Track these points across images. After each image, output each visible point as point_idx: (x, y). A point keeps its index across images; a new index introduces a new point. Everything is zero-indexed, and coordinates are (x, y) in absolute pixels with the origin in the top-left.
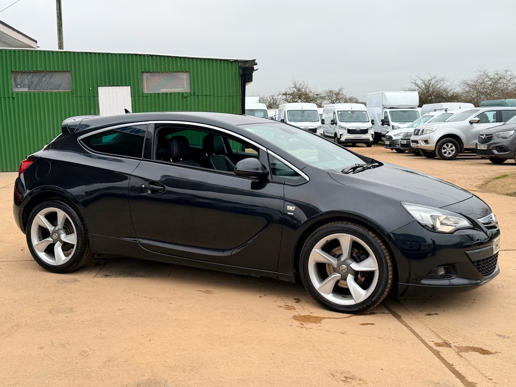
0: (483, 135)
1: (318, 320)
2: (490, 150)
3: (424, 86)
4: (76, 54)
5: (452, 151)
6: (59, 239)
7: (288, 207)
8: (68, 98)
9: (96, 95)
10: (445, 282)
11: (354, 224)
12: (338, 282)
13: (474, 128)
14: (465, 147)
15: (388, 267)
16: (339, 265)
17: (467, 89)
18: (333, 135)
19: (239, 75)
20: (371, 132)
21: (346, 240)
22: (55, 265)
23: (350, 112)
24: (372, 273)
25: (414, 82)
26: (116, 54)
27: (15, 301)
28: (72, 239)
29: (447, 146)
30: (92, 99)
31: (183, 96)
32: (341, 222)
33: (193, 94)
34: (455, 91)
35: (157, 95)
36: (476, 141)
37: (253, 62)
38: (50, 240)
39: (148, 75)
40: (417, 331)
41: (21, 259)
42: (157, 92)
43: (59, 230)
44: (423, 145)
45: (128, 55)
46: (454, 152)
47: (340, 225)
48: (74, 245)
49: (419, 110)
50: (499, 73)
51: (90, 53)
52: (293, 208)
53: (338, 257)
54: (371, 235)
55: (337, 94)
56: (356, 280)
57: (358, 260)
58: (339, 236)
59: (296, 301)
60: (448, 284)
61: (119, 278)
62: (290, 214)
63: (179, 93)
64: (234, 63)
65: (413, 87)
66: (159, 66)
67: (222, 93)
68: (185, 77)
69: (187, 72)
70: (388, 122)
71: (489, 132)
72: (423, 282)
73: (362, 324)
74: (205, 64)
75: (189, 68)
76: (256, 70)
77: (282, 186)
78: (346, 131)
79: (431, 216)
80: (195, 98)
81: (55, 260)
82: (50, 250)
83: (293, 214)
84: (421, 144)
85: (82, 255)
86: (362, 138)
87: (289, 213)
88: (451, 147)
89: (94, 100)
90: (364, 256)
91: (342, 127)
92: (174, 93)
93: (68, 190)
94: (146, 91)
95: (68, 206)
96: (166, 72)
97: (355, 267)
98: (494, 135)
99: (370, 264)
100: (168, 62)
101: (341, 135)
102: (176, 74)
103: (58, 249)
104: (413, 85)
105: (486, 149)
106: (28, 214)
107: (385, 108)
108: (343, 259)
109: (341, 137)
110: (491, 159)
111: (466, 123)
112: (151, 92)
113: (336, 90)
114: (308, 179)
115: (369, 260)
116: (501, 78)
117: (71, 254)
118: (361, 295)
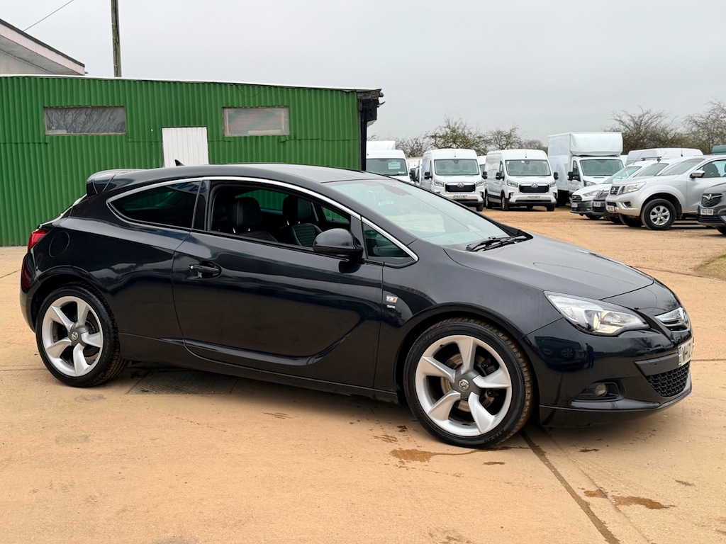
0: (708, 195)
1: (425, 456)
2: (717, 216)
3: (632, 125)
4: (132, 82)
5: (665, 217)
6: (79, 340)
7: (388, 298)
8: (121, 144)
9: (159, 140)
10: (607, 405)
11: (479, 322)
12: (457, 403)
13: (696, 184)
14: (684, 211)
15: (524, 383)
16: (458, 379)
17: (695, 129)
18: (499, 195)
19: (358, 111)
20: (554, 190)
21: (467, 345)
22: (74, 375)
23: (523, 162)
24: (502, 392)
25: (618, 118)
26: (187, 83)
27: (12, 426)
28: (97, 340)
29: (658, 209)
30: (154, 146)
31: (279, 140)
32: (460, 319)
33: (293, 138)
34: (678, 131)
35: (243, 139)
36: (699, 203)
37: (378, 93)
38: (67, 341)
39: (232, 111)
40: (563, 474)
41: (31, 367)
42: (243, 135)
43: (80, 327)
44: (623, 208)
45: (204, 83)
46: (668, 219)
47: (459, 322)
48: (99, 348)
49: (624, 158)
51: (152, 81)
52: (394, 299)
53: (456, 367)
54: (501, 338)
55: (509, 136)
56: (482, 400)
57: (484, 373)
58: (458, 339)
59: (400, 429)
60: (610, 408)
61: (161, 395)
62: (391, 307)
63: (274, 136)
64: (350, 94)
65: (617, 125)
66: (246, 99)
67: (333, 136)
68: (282, 114)
69: (285, 107)
70: (579, 176)
71: (716, 190)
72: (575, 404)
73: (486, 464)
74: (310, 97)
75: (289, 101)
76: (382, 103)
77: (380, 267)
78: (518, 189)
79: (586, 312)
80: (296, 143)
81: (74, 369)
82: (67, 356)
83: (394, 307)
84: (620, 208)
85: (111, 363)
86: (540, 199)
87: (389, 306)
88: (664, 211)
89: (157, 145)
90: (493, 367)
91: (511, 183)
92: (268, 136)
93: (91, 273)
94: (228, 134)
95: (91, 294)
96: (257, 107)
97: (480, 382)
98: (724, 194)
99: (500, 379)
100: (259, 93)
101: (510, 194)
102: (269, 110)
103: (78, 353)
104: (617, 123)
105: (712, 214)
106: (39, 305)
107: (574, 156)
108: (463, 371)
109: (510, 198)
110: (720, 229)
111: (685, 177)
112: (236, 136)
113: (506, 130)
114: (416, 258)
115: (499, 373)
117: (95, 360)
118: (488, 423)
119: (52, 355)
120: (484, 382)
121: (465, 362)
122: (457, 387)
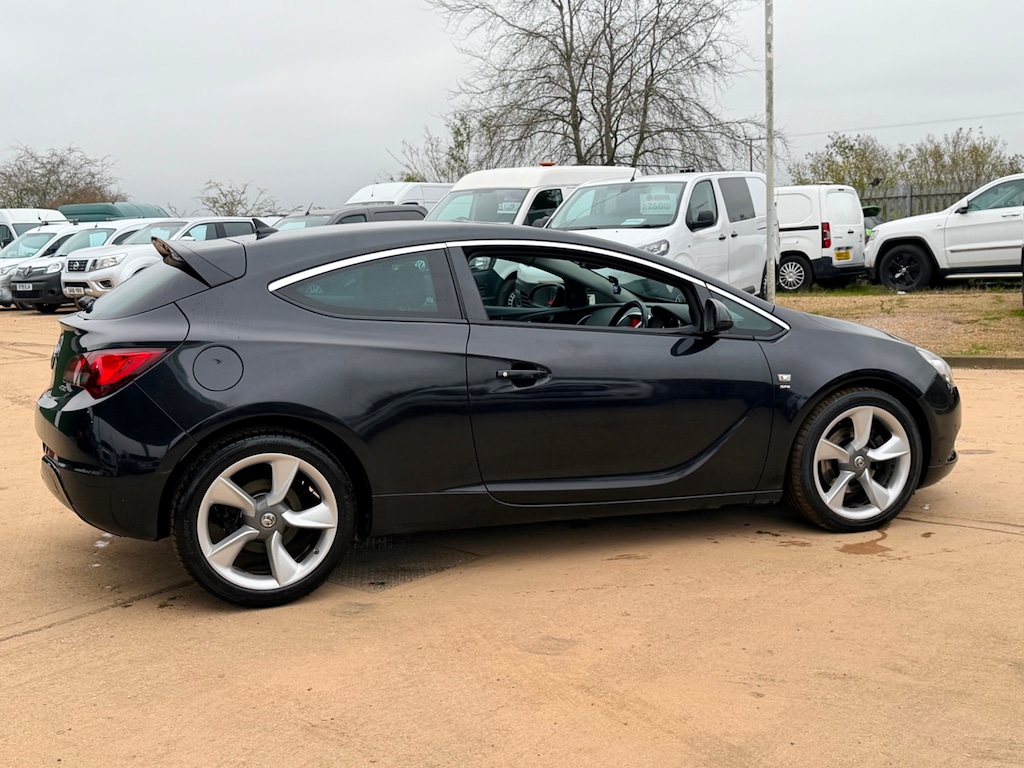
6: (278, 526)
7: (780, 376)
21: (866, 416)
22: (280, 586)
28: (322, 517)
38: (252, 532)
48: (329, 529)
50: (58, 153)
57: (877, 444)
58: (853, 413)
59: (768, 534)
62: (785, 387)
77: (755, 342)
83: (789, 387)
87: (782, 387)
97: (873, 455)
103: (279, 549)
108: (858, 447)
114: (787, 327)
115: (894, 440)
116: (62, 162)
117: (317, 553)
118: (887, 497)
119: (221, 564)
120: (880, 454)
121: (859, 436)
122: (850, 467)
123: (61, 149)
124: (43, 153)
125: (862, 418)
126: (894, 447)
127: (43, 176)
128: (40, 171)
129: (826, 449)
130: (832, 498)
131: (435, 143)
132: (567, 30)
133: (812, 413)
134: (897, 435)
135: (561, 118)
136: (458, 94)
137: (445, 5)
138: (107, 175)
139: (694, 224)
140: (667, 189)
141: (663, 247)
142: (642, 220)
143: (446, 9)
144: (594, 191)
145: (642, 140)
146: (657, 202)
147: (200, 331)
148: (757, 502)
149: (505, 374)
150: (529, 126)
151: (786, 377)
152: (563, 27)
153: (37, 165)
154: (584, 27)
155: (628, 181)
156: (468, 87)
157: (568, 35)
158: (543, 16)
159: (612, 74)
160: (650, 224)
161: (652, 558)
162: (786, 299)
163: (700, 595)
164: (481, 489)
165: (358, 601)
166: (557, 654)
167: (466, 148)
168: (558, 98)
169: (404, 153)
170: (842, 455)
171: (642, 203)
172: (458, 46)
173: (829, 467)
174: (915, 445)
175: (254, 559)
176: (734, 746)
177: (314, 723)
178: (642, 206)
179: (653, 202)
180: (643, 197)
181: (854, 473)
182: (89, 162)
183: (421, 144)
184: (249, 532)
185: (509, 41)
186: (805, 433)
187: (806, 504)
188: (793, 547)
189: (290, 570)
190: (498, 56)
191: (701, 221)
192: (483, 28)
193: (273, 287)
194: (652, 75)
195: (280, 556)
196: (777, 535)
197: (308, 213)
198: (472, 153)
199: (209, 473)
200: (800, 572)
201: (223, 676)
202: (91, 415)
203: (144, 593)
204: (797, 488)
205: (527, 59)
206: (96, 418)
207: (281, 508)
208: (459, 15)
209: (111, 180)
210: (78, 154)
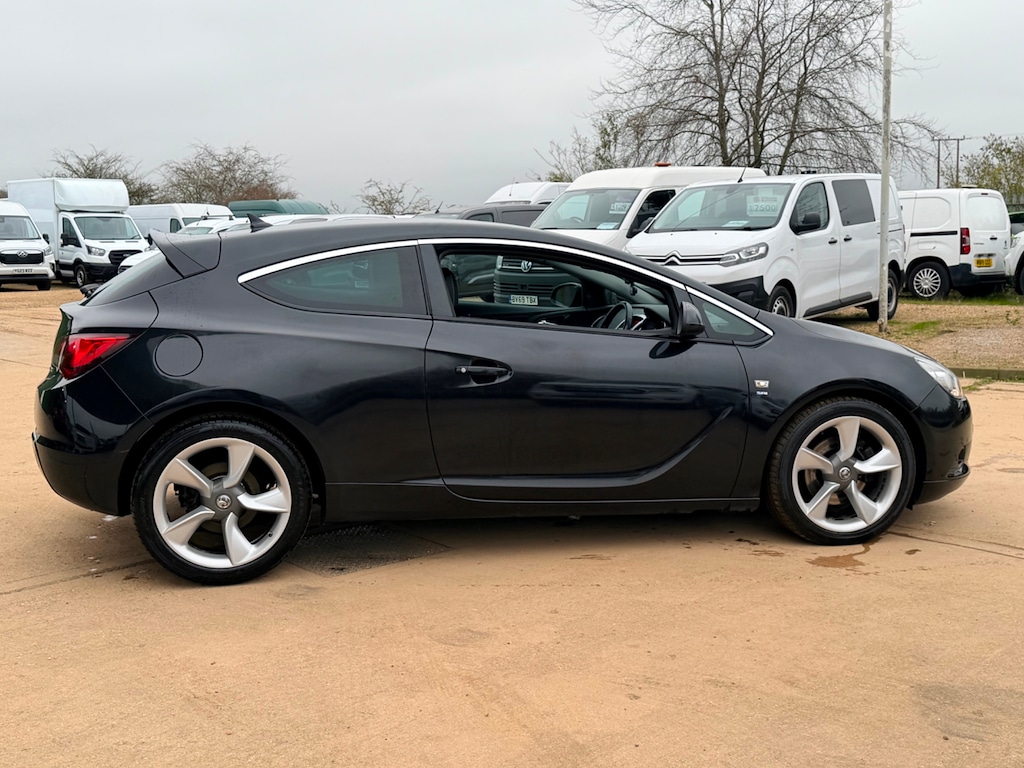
3: (82, 170)
6: (234, 507)
7: (757, 382)
11: (861, 398)
20: (49, 259)
22: (234, 566)
25: (62, 160)
28: (276, 501)
38: (207, 512)
47: (842, 403)
48: (282, 514)
50: (235, 151)
57: (865, 456)
58: (838, 422)
62: (762, 393)
65: (62, 169)
70: (77, 239)
73: (908, 553)
77: (734, 347)
81: (228, 556)
83: (766, 393)
87: (758, 393)
90: (870, 448)
97: (862, 467)
103: (233, 530)
104: (60, 165)
107: (61, 211)
114: (771, 333)
115: (884, 453)
116: (237, 161)
117: (270, 535)
118: (875, 511)
119: (176, 541)
120: (869, 466)
121: (845, 447)
122: (836, 478)
123: (237, 149)
124: (220, 152)
125: (849, 428)
126: (886, 459)
127: (220, 173)
128: (218, 169)
129: (806, 459)
130: (814, 510)
131: (583, 144)
132: (718, 29)
133: (792, 420)
134: (888, 447)
135: (708, 118)
136: (601, 94)
137: (593, 6)
138: (278, 173)
139: (799, 227)
140: (774, 192)
141: (762, 250)
142: (746, 222)
143: (595, 9)
144: (704, 192)
145: (792, 141)
146: (764, 204)
147: (167, 319)
148: (732, 509)
149: (464, 370)
150: (676, 125)
151: (764, 384)
152: (713, 25)
153: (215, 163)
154: (734, 25)
155: (736, 182)
156: (612, 87)
157: (718, 34)
158: (694, 15)
159: (763, 74)
160: (752, 226)
161: (614, 559)
162: (915, 306)
163: (639, 598)
164: (438, 482)
165: (308, 584)
166: (464, 646)
167: (612, 148)
168: (704, 98)
169: (551, 153)
170: (827, 466)
171: (749, 205)
172: (608, 46)
173: (814, 477)
174: (907, 459)
175: (209, 538)
176: (578, 744)
177: (198, 695)
178: (748, 208)
179: (760, 204)
180: (750, 199)
181: (838, 485)
182: (263, 161)
183: (568, 144)
184: (205, 512)
185: (656, 40)
186: (783, 441)
187: (784, 514)
188: (765, 557)
189: (243, 550)
190: (646, 55)
191: (805, 224)
192: (631, 28)
193: (242, 279)
194: (805, 73)
195: (235, 536)
196: (755, 544)
197: (437, 212)
198: (617, 153)
199: (165, 455)
200: (755, 581)
201: (143, 646)
202: (65, 393)
203: (118, 565)
204: (775, 497)
205: (675, 59)
206: (69, 398)
207: (237, 490)
208: (608, 15)
209: (283, 178)
210: (253, 153)
